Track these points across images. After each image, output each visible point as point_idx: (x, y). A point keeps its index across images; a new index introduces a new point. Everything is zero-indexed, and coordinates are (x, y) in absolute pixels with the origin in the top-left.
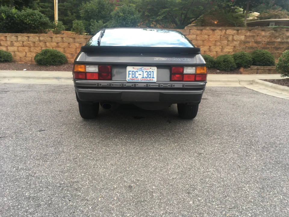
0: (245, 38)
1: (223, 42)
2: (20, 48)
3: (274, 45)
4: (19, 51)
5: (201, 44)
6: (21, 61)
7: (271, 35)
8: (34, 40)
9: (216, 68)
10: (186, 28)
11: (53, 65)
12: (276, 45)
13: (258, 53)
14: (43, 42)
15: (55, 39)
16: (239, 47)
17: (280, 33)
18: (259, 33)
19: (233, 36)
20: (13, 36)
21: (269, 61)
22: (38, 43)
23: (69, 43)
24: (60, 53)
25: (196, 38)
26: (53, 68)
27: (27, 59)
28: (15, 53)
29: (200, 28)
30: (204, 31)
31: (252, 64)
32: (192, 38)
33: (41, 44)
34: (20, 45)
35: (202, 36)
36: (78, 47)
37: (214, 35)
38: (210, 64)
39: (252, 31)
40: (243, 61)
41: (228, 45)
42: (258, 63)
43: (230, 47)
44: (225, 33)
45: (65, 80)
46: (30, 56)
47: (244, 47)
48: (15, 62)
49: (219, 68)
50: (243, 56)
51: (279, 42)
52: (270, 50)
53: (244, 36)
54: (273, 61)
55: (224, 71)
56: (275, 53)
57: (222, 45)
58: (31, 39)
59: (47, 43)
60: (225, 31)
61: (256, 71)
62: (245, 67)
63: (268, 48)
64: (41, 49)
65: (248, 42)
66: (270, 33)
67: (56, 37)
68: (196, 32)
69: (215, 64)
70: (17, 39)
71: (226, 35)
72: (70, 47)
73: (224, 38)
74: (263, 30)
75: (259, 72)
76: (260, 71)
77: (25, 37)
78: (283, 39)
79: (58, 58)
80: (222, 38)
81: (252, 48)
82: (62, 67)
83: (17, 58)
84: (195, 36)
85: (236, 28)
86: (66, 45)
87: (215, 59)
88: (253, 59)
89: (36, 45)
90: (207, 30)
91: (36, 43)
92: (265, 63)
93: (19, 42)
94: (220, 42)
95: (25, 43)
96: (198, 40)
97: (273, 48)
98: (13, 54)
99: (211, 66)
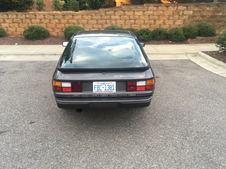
0: (193, 13)
1: (175, 16)
2: (11, 24)
3: (216, 18)
4: (10, 27)
5: (157, 19)
6: (13, 35)
7: (214, 10)
8: (22, 18)
9: (168, 39)
10: (145, 5)
11: (38, 39)
12: (218, 18)
13: (203, 26)
14: (29, 19)
15: (38, 17)
16: (188, 21)
17: (222, 8)
18: (205, 9)
19: (183, 11)
20: (4, 14)
21: (211, 33)
22: (25, 20)
23: (50, 20)
24: (43, 29)
25: (153, 13)
26: (39, 42)
27: (18, 33)
28: (7, 29)
29: (156, 5)
30: (160, 8)
31: (197, 35)
32: (150, 14)
33: (28, 21)
34: (11, 22)
35: (158, 12)
36: (57, 22)
37: (168, 10)
38: (164, 36)
39: (199, 7)
40: (191, 33)
41: (179, 19)
42: (203, 35)
43: (181, 20)
44: (177, 9)
45: (49, 56)
46: (20, 30)
47: (192, 20)
48: (8, 35)
49: (171, 39)
50: (190, 29)
51: (221, 16)
52: (212, 22)
53: (192, 11)
54: (215, 32)
55: (175, 42)
56: (217, 25)
57: (174, 19)
58: (19, 16)
59: (32, 20)
60: (177, 7)
61: (201, 41)
62: (192, 38)
63: (212, 20)
64: (28, 25)
65: (195, 16)
66: (213, 9)
67: (39, 15)
68: (153, 8)
69: (168, 36)
70: (8, 17)
71: (177, 11)
72: (51, 22)
73: (176, 13)
74: (208, 6)
75: (202, 42)
76: (204, 41)
77: (14, 15)
78: (224, 13)
79: (42, 33)
80: (174, 13)
81: (198, 21)
82: (45, 41)
83: (10, 33)
85: (186, 4)
86: (47, 21)
87: (168, 32)
88: (199, 31)
89: (23, 22)
90: (162, 6)
91: (24, 20)
92: (208, 34)
93: (10, 20)
94: (173, 17)
95: (15, 20)
96: (154, 15)
97: (216, 20)
98: (5, 29)
99: (164, 37)
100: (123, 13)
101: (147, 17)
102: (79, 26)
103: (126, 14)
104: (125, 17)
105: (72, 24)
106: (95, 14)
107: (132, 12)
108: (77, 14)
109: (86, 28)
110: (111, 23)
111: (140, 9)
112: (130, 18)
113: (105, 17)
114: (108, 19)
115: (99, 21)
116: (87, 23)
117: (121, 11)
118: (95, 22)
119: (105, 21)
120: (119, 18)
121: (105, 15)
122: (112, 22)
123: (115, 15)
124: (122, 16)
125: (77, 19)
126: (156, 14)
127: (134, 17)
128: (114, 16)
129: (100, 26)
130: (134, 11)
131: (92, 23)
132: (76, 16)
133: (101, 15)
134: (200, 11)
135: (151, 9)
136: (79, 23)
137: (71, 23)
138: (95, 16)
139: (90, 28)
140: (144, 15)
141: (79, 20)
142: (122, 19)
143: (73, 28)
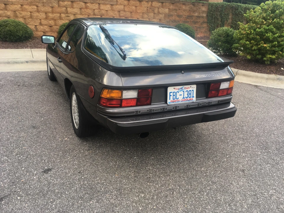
0: (168, 11)
1: (150, 14)
5: (129, 16)
7: (190, 9)
12: (194, 19)
16: (164, 20)
17: (198, 8)
18: (180, 7)
19: (158, 8)
25: (124, 8)
30: (132, 2)
32: (119, 9)
35: (130, 7)
37: (141, 6)
39: (174, 4)
41: (154, 18)
43: (156, 20)
44: (151, 5)
51: (197, 16)
52: (189, 23)
53: (168, 9)
54: (194, 35)
56: (194, 27)
57: (149, 18)
60: (151, 3)
63: (189, 21)
65: (171, 15)
66: (189, 7)
68: (123, 2)
71: (152, 7)
73: (151, 10)
74: (183, 4)
78: (200, 14)
80: (148, 9)
81: (175, 21)
84: (122, 7)
94: (147, 15)
96: (125, 11)
97: (192, 21)
100: (84, 6)
101: (116, 13)
102: (17, 20)
103: (88, 6)
104: (87, 12)
105: (5, 18)
106: (42, 4)
107: (97, 5)
108: (13, 3)
109: (30, 25)
110: (68, 18)
111: (107, 2)
112: (94, 13)
113: (59, 10)
114: (63, 13)
115: (50, 15)
116: (31, 17)
117: (81, 3)
118: (43, 15)
119: (58, 15)
120: (79, 12)
121: (59, 6)
122: (69, 16)
123: (72, 7)
124: (83, 10)
125: (14, 10)
126: (127, 10)
127: (99, 11)
128: (72, 9)
129: (52, 22)
130: (99, 4)
131: (38, 17)
132: (11, 6)
133: (52, 6)
134: (176, 10)
135: (121, 3)
136: (16, 16)
137: (3, 15)
138: (42, 8)
139: (36, 24)
140: (112, 10)
141: (17, 12)
142: (83, 13)
143: (11, 23)
